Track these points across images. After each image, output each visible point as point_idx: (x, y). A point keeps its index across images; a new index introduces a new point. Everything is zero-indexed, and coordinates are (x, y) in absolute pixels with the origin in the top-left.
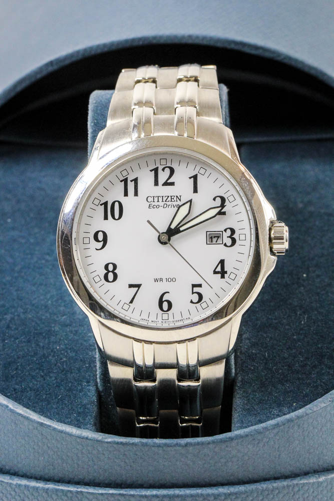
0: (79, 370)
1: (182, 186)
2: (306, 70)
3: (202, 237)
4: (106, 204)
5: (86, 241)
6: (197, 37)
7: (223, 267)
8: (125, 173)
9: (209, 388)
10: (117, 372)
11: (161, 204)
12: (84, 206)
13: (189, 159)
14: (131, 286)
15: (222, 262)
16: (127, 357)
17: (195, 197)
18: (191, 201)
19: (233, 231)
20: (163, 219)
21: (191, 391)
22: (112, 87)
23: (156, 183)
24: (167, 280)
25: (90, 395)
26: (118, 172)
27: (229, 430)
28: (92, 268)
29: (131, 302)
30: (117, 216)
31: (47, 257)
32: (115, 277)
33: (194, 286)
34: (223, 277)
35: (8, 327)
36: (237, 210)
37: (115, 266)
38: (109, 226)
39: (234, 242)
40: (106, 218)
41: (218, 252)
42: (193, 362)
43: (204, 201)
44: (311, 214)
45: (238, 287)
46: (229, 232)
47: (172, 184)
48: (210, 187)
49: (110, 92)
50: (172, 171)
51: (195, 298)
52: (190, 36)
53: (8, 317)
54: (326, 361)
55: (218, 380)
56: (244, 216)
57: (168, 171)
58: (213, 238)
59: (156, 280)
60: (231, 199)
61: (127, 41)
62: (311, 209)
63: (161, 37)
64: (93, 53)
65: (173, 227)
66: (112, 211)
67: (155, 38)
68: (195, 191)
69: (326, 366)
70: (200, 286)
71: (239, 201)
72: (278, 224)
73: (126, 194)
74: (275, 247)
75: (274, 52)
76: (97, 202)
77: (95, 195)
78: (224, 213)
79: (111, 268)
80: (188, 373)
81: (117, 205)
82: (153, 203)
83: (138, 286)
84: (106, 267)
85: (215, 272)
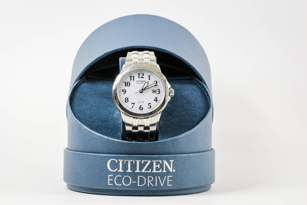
0: (116, 129)
1: (146, 78)
2: (177, 56)
3: (151, 92)
4: (126, 82)
5: (120, 92)
6: (147, 46)
7: (157, 99)
8: (130, 75)
9: (152, 132)
10: (128, 128)
11: (140, 83)
12: (119, 85)
13: (148, 71)
14: (132, 103)
15: (156, 98)
16: (131, 123)
17: (149, 81)
18: (148, 82)
19: (159, 90)
20: (140, 87)
21: (147, 133)
22: (126, 56)
23: (139, 77)
24: (142, 102)
25: (120, 134)
26: (129, 74)
27: (157, 140)
28: (122, 99)
29: (132, 108)
30: (128, 85)
31: (105, 104)
32: (128, 101)
33: (149, 104)
34: (156, 102)
35: (96, 119)
36: (160, 84)
37: (128, 98)
38: (127, 88)
39: (159, 93)
40: (126, 86)
41: (155, 95)
42: (148, 125)
43: (152, 82)
44: (177, 96)
45: (160, 104)
46: (158, 90)
47: (143, 78)
48: (153, 79)
49: (125, 58)
50: (143, 74)
51: (149, 107)
52: (145, 46)
53: (96, 117)
54: (183, 128)
55: (154, 131)
56: (162, 86)
57: (142, 74)
58: (154, 91)
59: (139, 102)
60: (159, 82)
61: (128, 47)
62: (177, 95)
63: (137, 46)
64: (118, 50)
65: (143, 88)
66: (127, 84)
67: (135, 46)
68: (149, 79)
69: (183, 129)
70: (150, 104)
71: (161, 82)
72: (171, 89)
73: (131, 80)
74: (170, 94)
75: (168, 51)
76: (123, 82)
77: (123, 80)
78: (157, 85)
79: (127, 99)
80: (146, 128)
81: (128, 83)
82: (138, 82)
83: (134, 104)
84: (126, 99)
85: (154, 100)
